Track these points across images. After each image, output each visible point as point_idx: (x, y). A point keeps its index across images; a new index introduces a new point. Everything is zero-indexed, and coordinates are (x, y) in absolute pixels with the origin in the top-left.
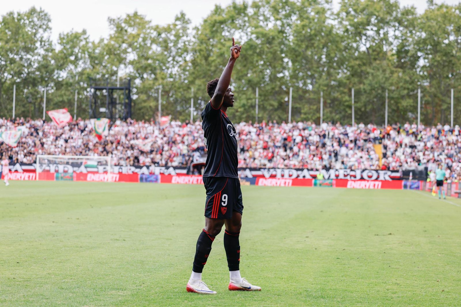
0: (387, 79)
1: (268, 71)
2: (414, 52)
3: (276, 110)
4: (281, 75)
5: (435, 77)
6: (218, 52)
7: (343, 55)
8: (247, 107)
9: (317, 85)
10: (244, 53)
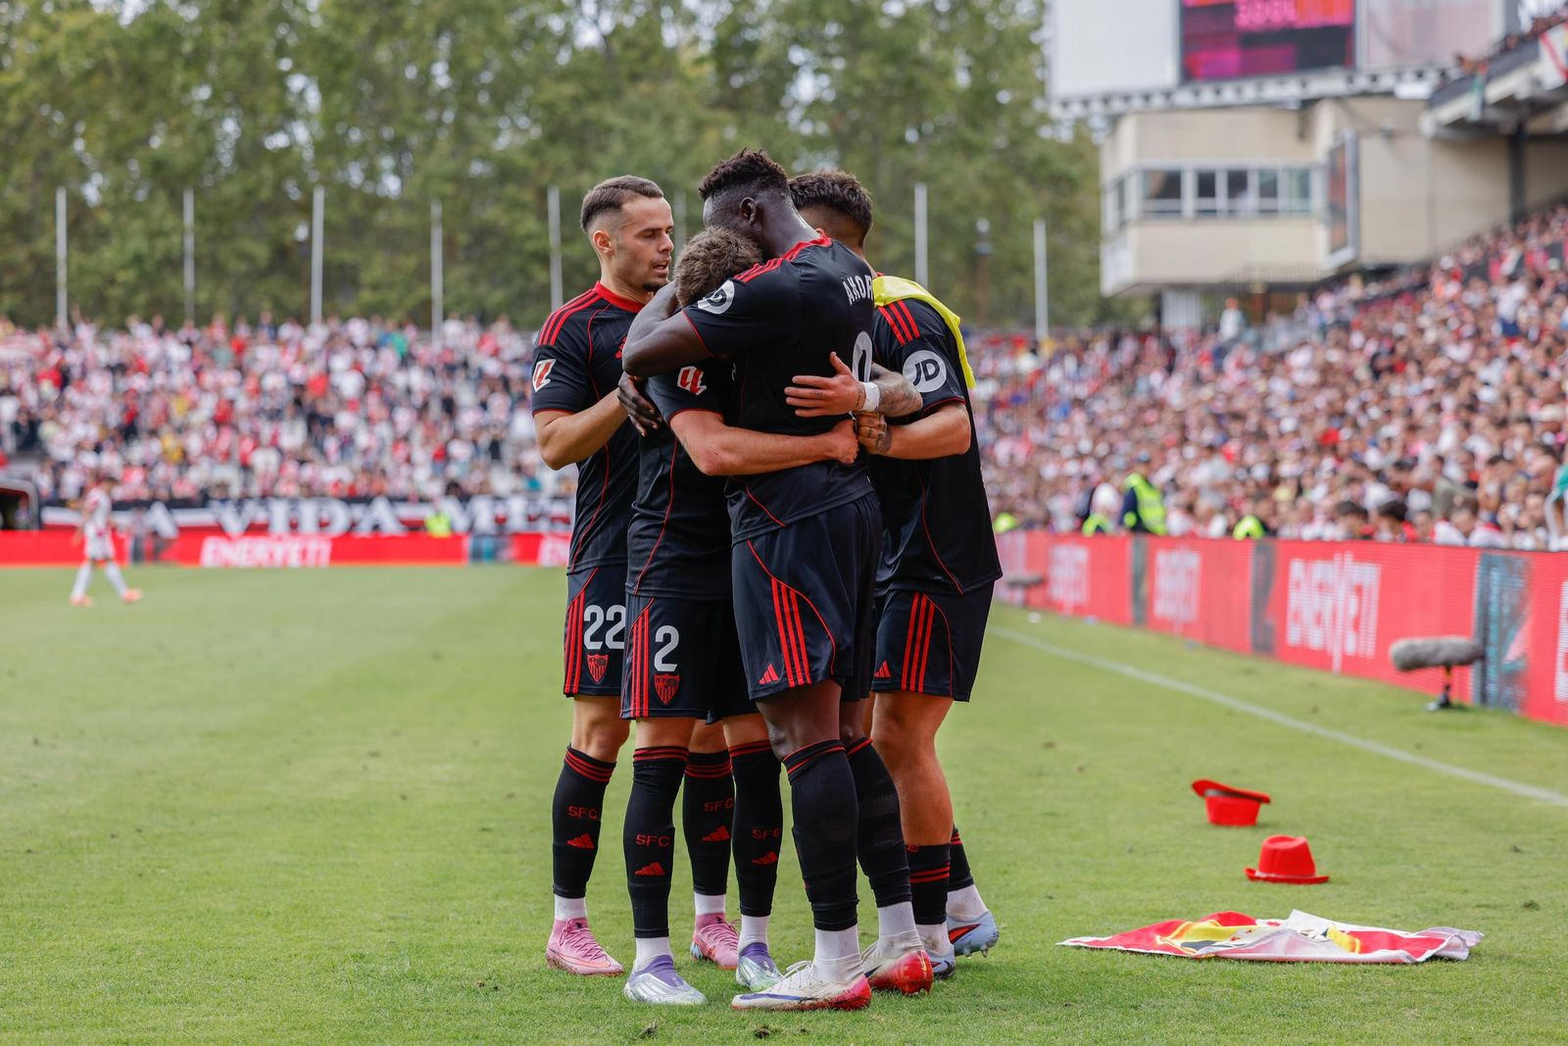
0: (681, 151)
1: (230, 125)
3: (261, 275)
4: (278, 141)
6: (30, 55)
7: (512, 62)
8: (149, 267)
9: (418, 179)
10: (135, 54)
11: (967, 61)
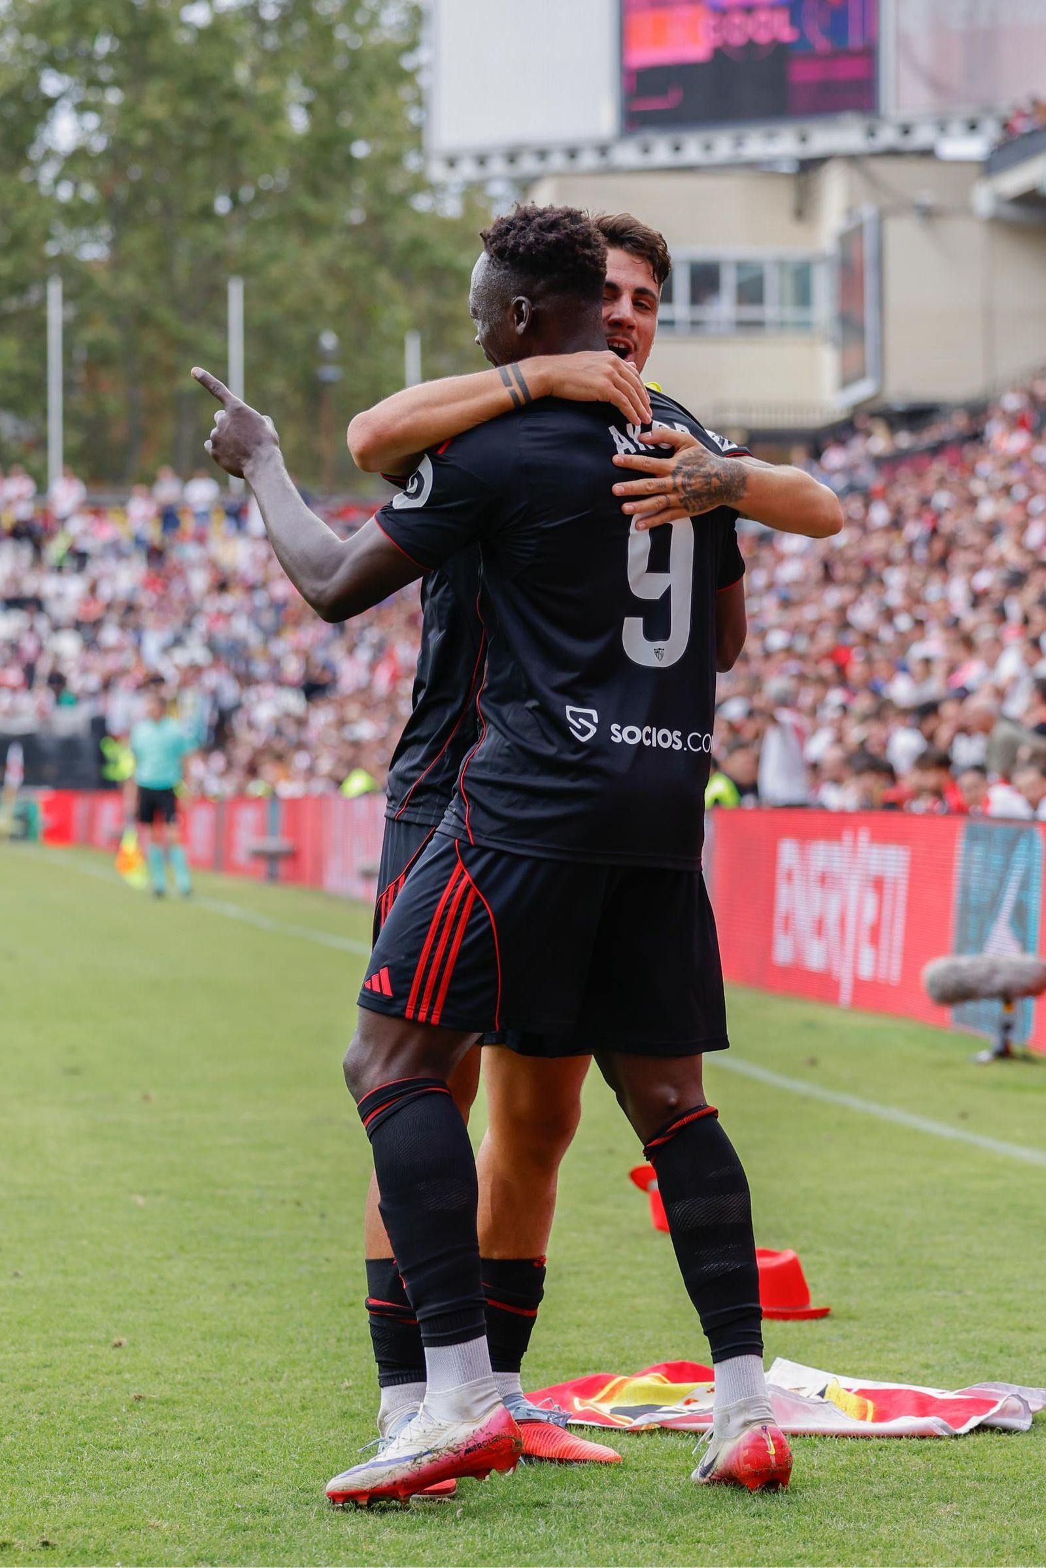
2: (19, 74)
5: (139, 214)
11: (306, 95)
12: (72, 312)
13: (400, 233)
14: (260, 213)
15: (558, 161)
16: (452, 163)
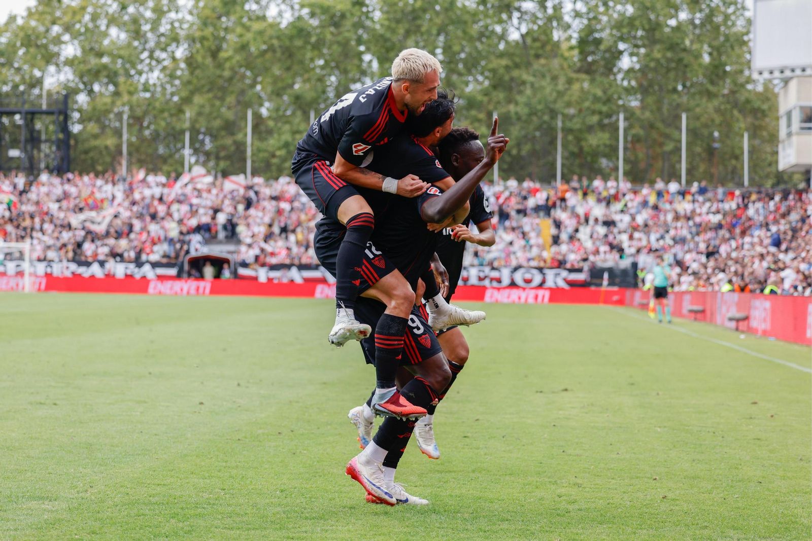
0: (560, 94)
1: (333, 79)
2: (611, 43)
5: (651, 90)
6: (236, 43)
7: (476, 48)
10: (287, 43)
11: (709, 50)
12: (627, 124)
13: (742, 97)
14: (692, 90)
15: (798, 72)
16: (761, 73)
